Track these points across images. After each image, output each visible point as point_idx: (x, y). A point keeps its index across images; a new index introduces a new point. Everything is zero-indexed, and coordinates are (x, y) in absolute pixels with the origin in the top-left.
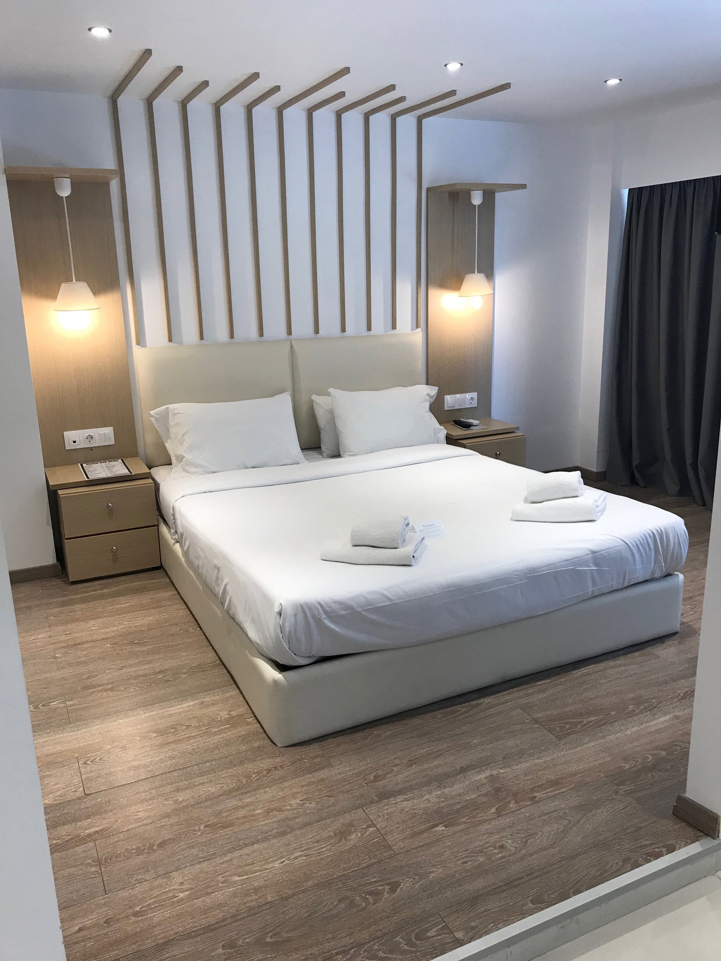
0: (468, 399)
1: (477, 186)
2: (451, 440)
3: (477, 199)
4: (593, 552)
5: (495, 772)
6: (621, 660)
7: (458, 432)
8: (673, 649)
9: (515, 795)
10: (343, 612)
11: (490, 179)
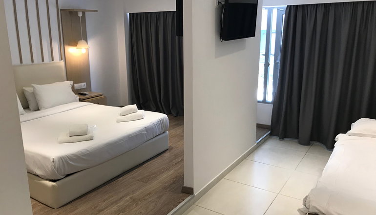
0: (83, 85)
1: (80, 10)
2: (81, 100)
3: (80, 15)
4: (145, 127)
5: (131, 196)
6: (155, 159)
7: (82, 97)
8: (168, 154)
9: (139, 200)
10: (75, 158)
11: (84, 8)
